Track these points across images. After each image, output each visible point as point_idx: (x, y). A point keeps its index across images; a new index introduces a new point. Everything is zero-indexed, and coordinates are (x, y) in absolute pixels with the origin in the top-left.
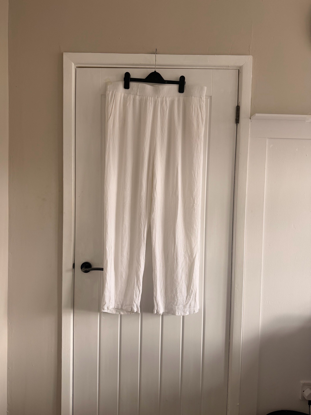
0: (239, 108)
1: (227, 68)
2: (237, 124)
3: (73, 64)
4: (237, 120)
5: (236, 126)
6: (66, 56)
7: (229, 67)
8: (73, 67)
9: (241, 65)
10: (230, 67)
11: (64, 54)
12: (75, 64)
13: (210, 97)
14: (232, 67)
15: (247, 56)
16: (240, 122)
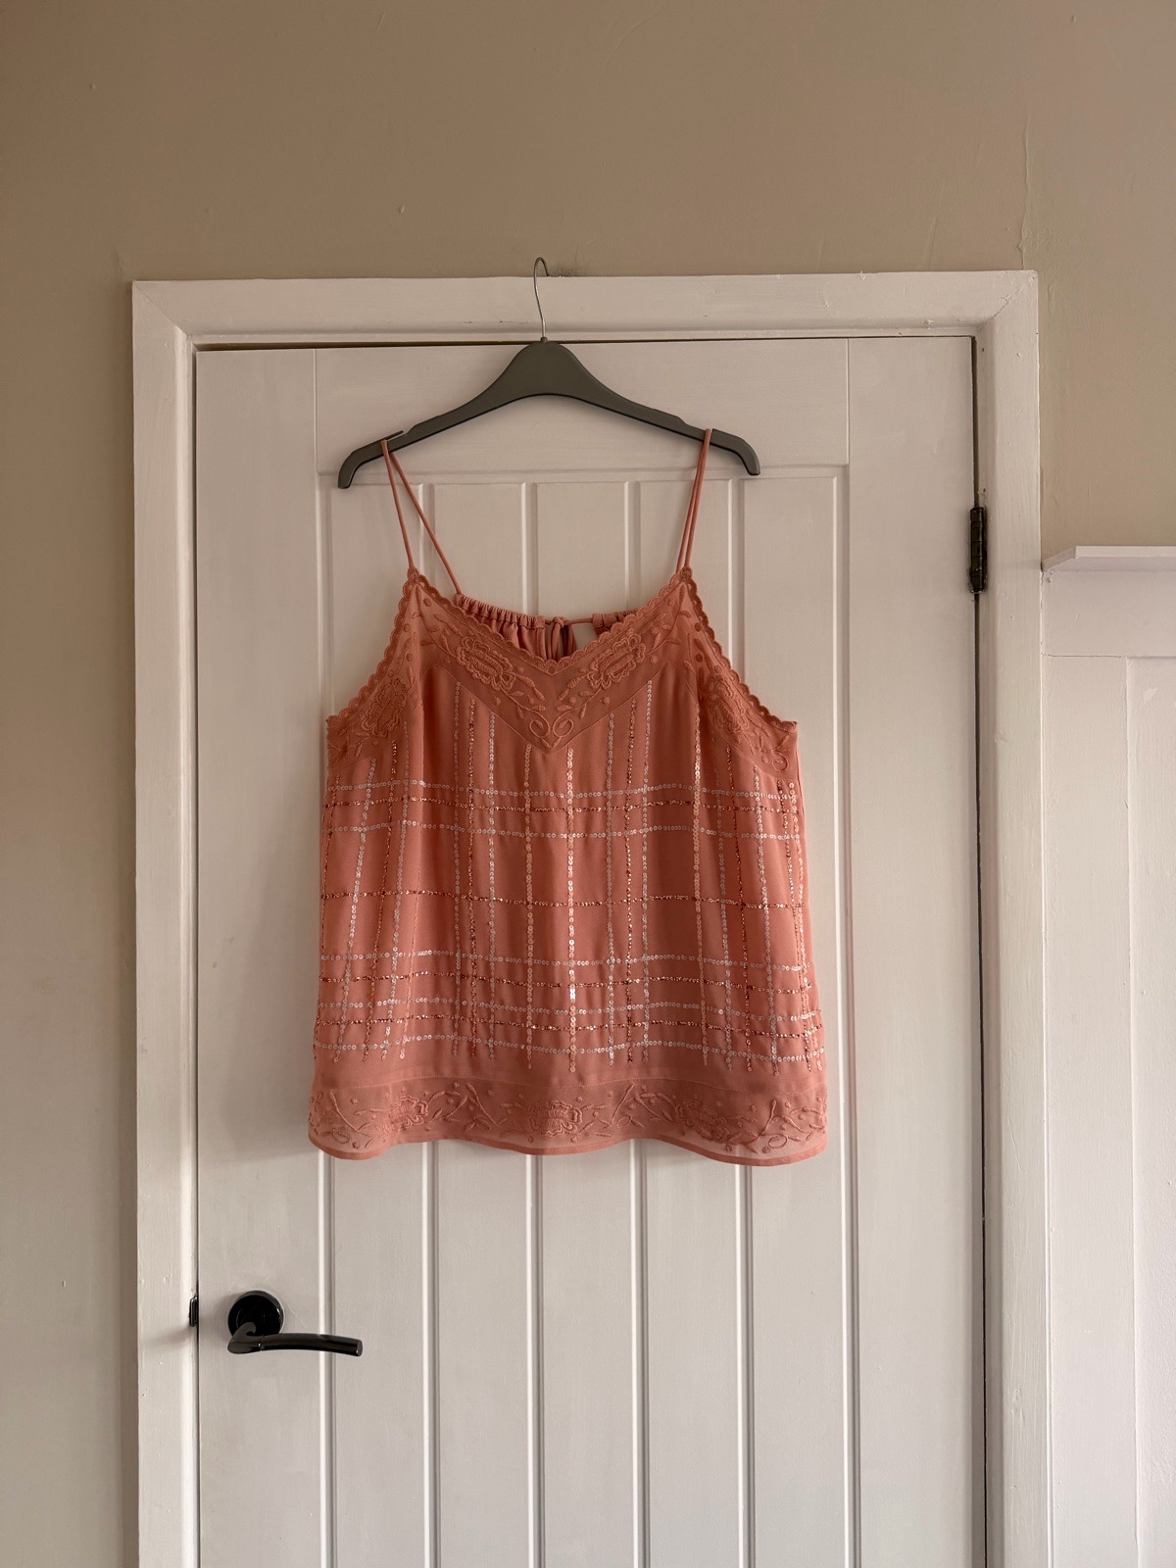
0: (985, 520)
1: (917, 331)
2: (977, 598)
4: (978, 577)
5: (973, 603)
6: (146, 299)
7: (926, 325)
8: (182, 346)
10: (933, 326)
11: (135, 289)
12: (189, 335)
13: (840, 470)
14: (942, 326)
15: (1012, 273)
16: (990, 585)
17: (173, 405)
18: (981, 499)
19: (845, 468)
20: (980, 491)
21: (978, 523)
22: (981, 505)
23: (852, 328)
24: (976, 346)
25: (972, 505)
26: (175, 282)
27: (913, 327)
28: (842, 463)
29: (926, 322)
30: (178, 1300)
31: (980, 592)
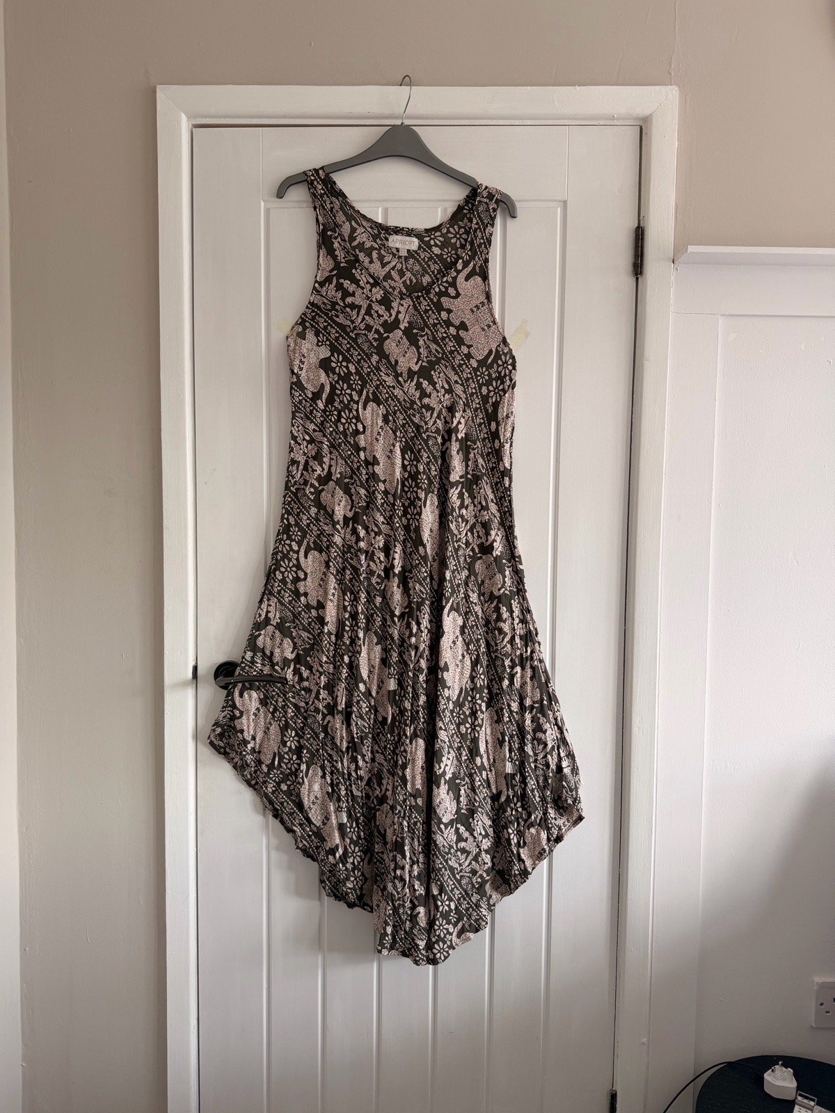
0: (643, 234)
1: (609, 121)
2: (637, 279)
3: (184, 118)
4: (638, 268)
5: (635, 283)
6: (164, 95)
7: (613, 119)
8: (185, 125)
9: (647, 112)
10: (618, 119)
11: (158, 90)
12: (189, 118)
13: (562, 203)
14: (623, 119)
15: (664, 87)
16: (644, 271)
17: (180, 159)
18: (642, 222)
19: (565, 202)
20: (641, 218)
21: (639, 235)
22: (641, 225)
23: (571, 119)
24: (642, 131)
25: (637, 225)
26: (181, 86)
27: (607, 119)
28: (563, 199)
29: (614, 117)
30: (186, 664)
31: (639, 276)
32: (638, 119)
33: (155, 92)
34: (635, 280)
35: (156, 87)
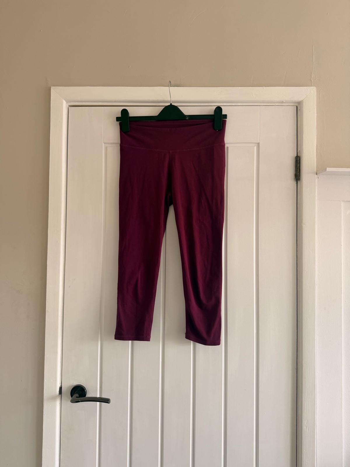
0: (300, 160)
2: (297, 182)
3: (64, 102)
4: (297, 176)
5: (296, 184)
6: (55, 92)
7: (283, 102)
8: (65, 105)
9: (300, 99)
10: (285, 103)
11: (52, 89)
12: (67, 102)
13: (257, 144)
14: (288, 103)
15: (309, 87)
16: (301, 179)
17: (62, 123)
18: (299, 153)
19: (259, 144)
20: (299, 151)
21: (298, 161)
22: (299, 155)
23: (261, 103)
24: (298, 108)
25: (296, 155)
26: (64, 87)
27: (279, 103)
28: (257, 142)
30: (56, 387)
31: (298, 181)
32: (295, 103)
33: (50, 90)
34: (296, 183)
35: (51, 87)
